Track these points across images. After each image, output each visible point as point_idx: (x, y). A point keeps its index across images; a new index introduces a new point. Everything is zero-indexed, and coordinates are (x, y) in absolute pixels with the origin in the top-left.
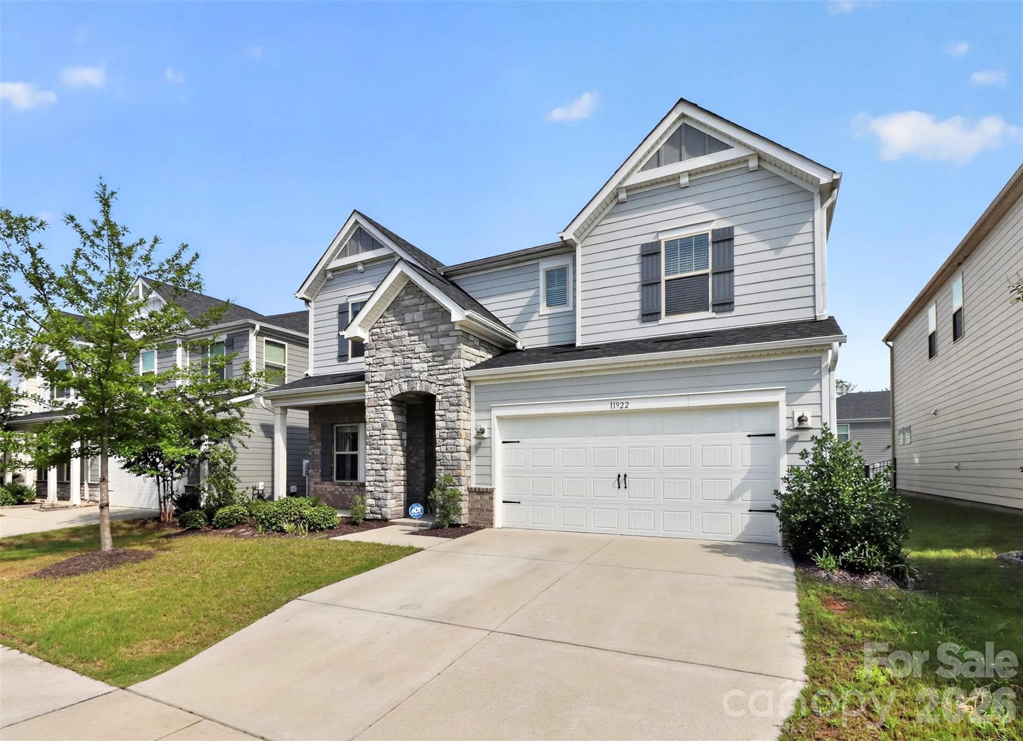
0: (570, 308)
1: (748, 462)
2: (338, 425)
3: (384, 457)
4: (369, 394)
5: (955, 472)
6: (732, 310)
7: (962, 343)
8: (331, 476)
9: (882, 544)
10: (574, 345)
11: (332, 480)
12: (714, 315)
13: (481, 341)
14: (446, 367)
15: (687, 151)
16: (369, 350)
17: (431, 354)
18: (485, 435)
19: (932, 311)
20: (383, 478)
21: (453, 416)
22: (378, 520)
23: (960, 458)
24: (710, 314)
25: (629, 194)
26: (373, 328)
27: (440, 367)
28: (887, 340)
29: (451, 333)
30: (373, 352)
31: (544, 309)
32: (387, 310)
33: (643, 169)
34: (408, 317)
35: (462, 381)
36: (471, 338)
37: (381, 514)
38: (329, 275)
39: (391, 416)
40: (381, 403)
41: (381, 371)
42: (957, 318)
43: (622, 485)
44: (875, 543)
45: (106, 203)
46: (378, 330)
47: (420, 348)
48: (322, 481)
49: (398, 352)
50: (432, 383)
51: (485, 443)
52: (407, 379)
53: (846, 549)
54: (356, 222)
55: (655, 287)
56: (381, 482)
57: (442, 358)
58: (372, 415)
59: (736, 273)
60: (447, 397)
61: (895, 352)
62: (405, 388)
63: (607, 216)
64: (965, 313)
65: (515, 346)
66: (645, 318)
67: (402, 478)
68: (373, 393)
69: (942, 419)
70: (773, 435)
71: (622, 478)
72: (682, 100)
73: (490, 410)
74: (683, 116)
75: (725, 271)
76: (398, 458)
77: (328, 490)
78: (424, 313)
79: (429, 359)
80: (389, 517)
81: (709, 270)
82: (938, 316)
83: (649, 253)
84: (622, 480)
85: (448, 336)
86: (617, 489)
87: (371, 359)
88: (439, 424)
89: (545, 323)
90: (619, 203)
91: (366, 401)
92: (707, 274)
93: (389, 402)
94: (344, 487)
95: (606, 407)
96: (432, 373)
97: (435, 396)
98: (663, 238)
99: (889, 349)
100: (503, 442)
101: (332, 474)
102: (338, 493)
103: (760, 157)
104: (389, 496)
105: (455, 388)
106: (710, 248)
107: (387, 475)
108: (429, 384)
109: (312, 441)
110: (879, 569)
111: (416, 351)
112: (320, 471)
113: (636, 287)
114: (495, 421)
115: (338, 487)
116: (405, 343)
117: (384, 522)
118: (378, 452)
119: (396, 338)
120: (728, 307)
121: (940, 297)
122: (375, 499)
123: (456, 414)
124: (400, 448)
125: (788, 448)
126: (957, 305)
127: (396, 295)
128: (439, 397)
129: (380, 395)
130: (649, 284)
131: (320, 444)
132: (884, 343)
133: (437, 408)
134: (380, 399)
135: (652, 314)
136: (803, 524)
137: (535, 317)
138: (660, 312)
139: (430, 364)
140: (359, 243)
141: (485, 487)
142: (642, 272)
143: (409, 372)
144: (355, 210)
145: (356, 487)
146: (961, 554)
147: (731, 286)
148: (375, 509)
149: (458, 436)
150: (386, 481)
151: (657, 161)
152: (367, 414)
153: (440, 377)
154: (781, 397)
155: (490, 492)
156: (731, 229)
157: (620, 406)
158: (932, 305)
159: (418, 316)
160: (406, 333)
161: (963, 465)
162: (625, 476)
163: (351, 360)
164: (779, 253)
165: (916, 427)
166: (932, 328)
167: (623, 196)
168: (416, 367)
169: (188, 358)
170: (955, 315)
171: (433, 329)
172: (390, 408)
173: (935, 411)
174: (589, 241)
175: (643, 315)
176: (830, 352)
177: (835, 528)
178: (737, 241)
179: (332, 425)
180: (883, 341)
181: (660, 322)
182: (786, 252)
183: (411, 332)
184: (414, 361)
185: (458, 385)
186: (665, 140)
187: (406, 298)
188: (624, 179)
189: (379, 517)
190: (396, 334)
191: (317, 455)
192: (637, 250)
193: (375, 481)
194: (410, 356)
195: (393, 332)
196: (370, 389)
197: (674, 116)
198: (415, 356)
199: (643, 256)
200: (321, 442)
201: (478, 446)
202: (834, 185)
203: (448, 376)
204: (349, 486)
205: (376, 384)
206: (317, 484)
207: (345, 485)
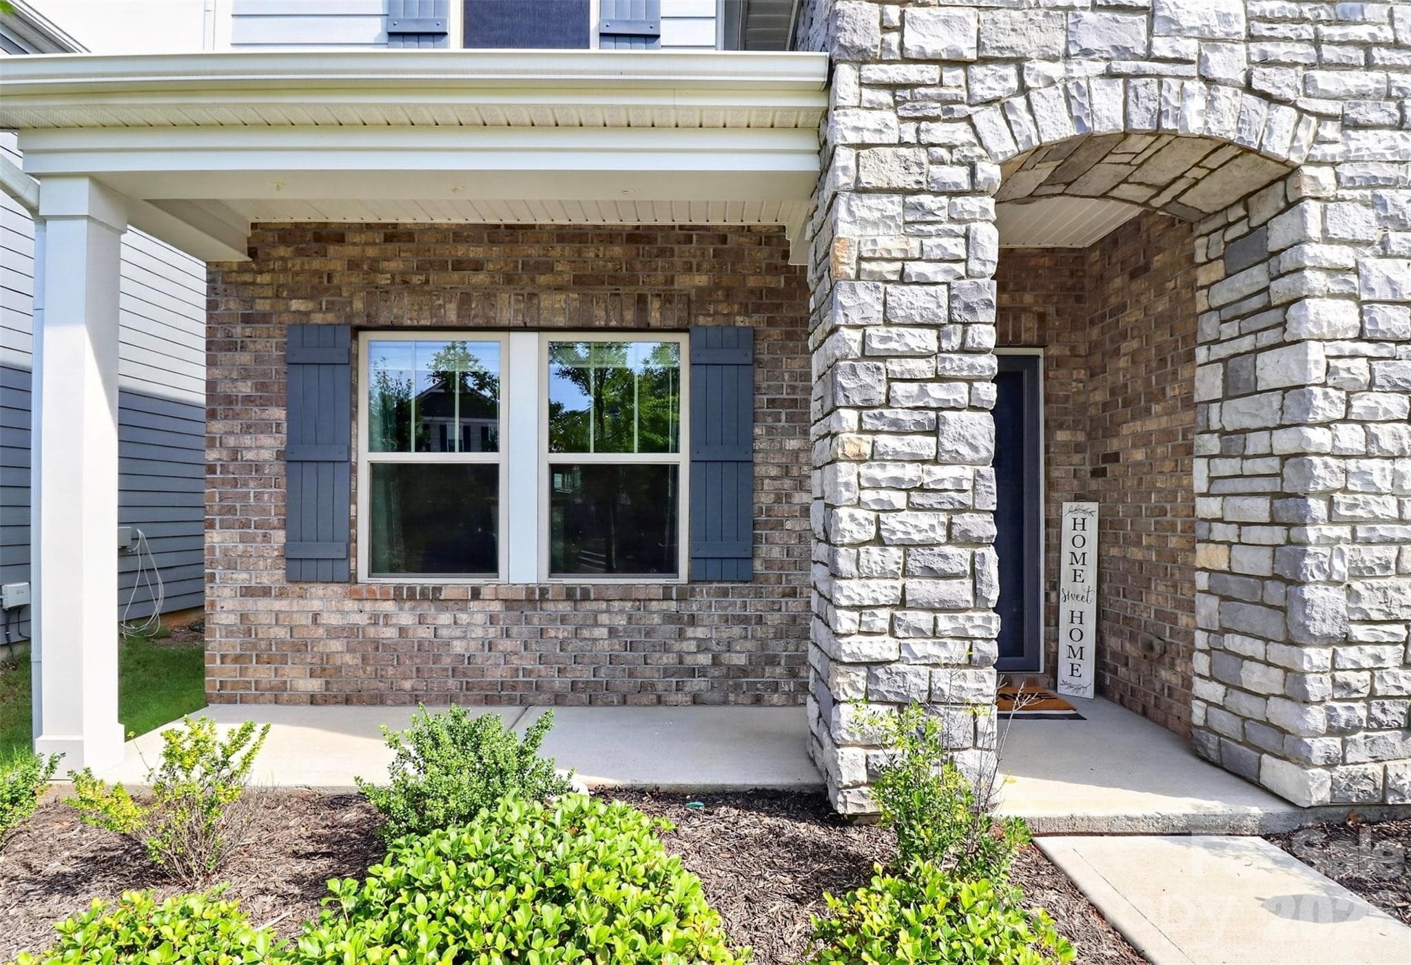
8: (348, 558)
11: (352, 578)
27: (1325, 31)
48: (291, 579)
50: (1272, 101)
52: (1122, 66)
60: (1369, 183)
62: (1109, 110)
77: (334, 620)
88: (1323, 311)
94: (428, 608)
96: (1274, 51)
97: (1295, 170)
101: (350, 553)
102: (390, 633)
108: (1262, 107)
109: (229, 400)
112: (279, 537)
115: (389, 606)
128: (1319, 178)
129: (939, 132)
131: (278, 413)
133: (1308, 231)
134: (943, 152)
143: (1133, 32)
145: (497, 607)
153: (1324, 79)
168: (1182, 9)
191: (258, 467)
196: (868, 94)
200: (288, 407)
203: (1370, 80)
204: (460, 604)
205: (912, 73)
206: (265, 592)
207: (433, 596)
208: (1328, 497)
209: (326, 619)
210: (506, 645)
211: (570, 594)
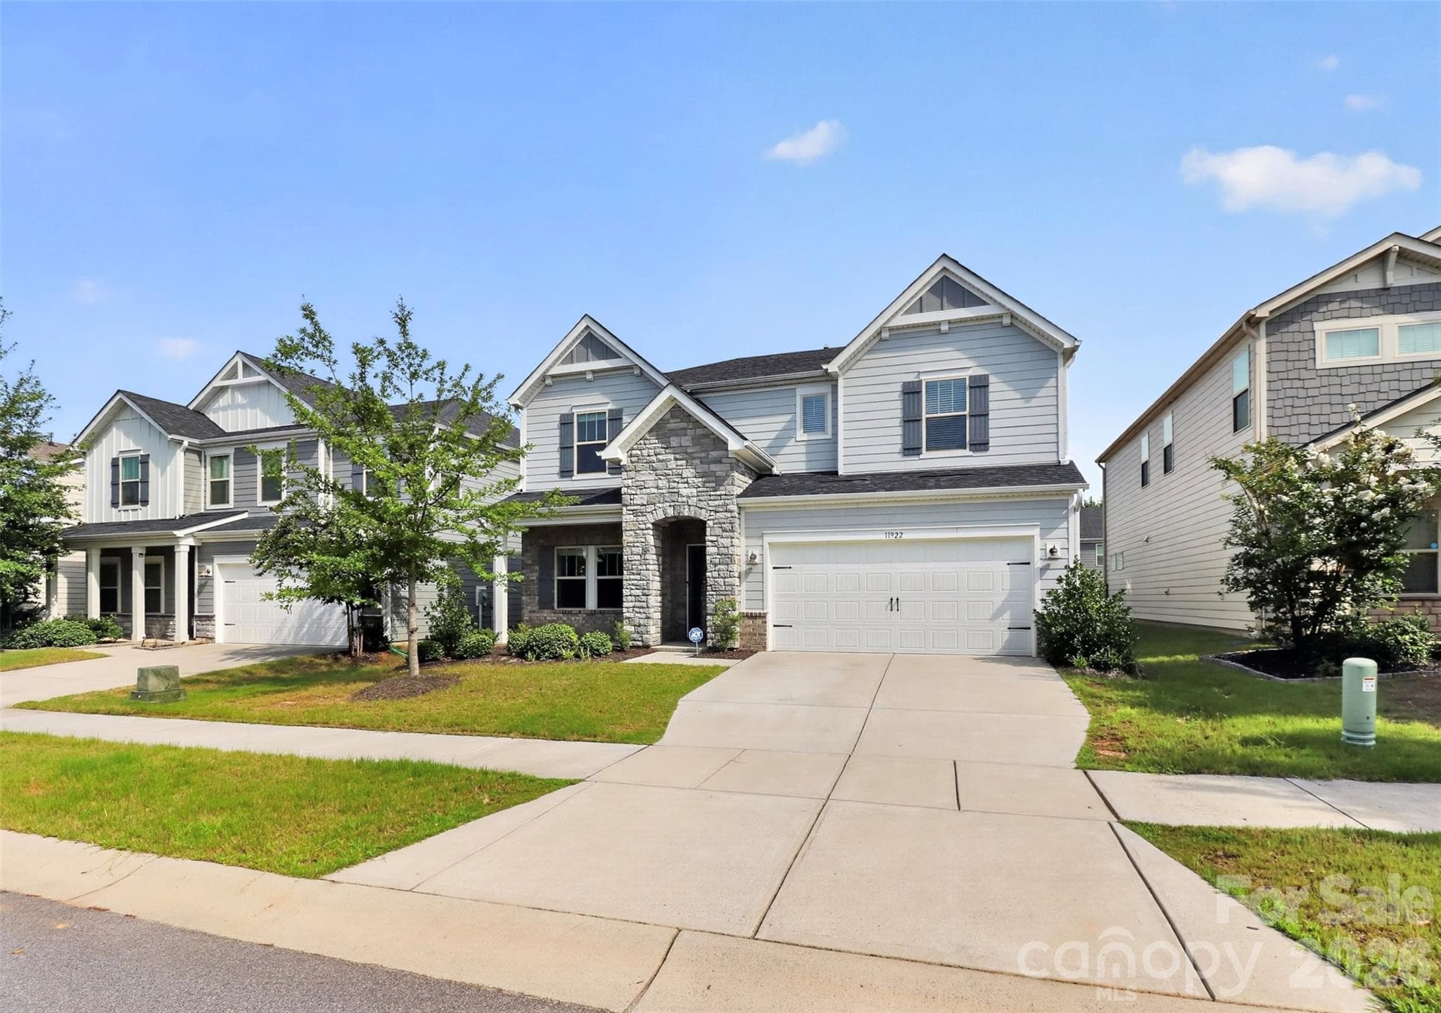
0: (829, 436)
1: (1007, 586)
2: (559, 548)
3: (645, 582)
4: (627, 518)
5: (1165, 597)
6: (987, 450)
7: (1171, 477)
8: (551, 603)
9: (1120, 648)
10: (836, 473)
11: (553, 608)
12: (971, 453)
13: (746, 467)
14: (718, 493)
15: (948, 301)
16: (627, 471)
17: (701, 479)
18: (757, 561)
19: (1144, 440)
20: (644, 605)
21: (726, 542)
22: (638, 647)
23: (1169, 584)
24: (967, 452)
25: (892, 333)
26: (632, 449)
27: (712, 493)
28: (1099, 461)
29: (724, 460)
30: (632, 474)
31: (801, 435)
32: (650, 432)
33: (906, 313)
34: (674, 441)
35: (735, 508)
36: (740, 465)
37: (642, 641)
38: (549, 381)
39: (651, 540)
40: (643, 526)
41: (641, 494)
42: (1168, 452)
43: (895, 608)
44: (1115, 647)
45: (403, 322)
46: (639, 452)
47: (688, 473)
48: (540, 609)
49: (662, 475)
50: (701, 508)
51: (756, 569)
52: (673, 504)
53: (1094, 653)
54: (587, 327)
55: (916, 423)
56: (642, 607)
57: (713, 485)
58: (631, 539)
59: (990, 417)
60: (720, 523)
61: (1107, 474)
62: (670, 512)
63: (871, 351)
64: (1175, 449)
65: (771, 470)
66: (906, 452)
67: (659, 604)
68: (632, 516)
69: (1154, 546)
70: (1029, 563)
71: (894, 601)
72: (944, 255)
73: (762, 536)
74: (945, 269)
75: (982, 415)
76: (656, 585)
78: (692, 439)
79: (699, 485)
80: (651, 644)
81: (966, 413)
82: (1151, 446)
83: (911, 392)
84: (894, 603)
85: (720, 462)
86: (889, 611)
87: (630, 481)
88: (710, 550)
89: (803, 449)
90: (881, 340)
91: (624, 525)
92: (965, 415)
93: (651, 526)
94: (570, 616)
95: (882, 537)
96: (701, 498)
97: (705, 522)
98: (924, 378)
99: (1101, 470)
100: (774, 568)
101: (553, 602)
103: (1013, 316)
104: (651, 622)
105: (729, 515)
106: (968, 393)
107: (649, 601)
108: (699, 510)
109: (526, 565)
110: (1116, 665)
111: (684, 476)
112: (537, 598)
113: (898, 422)
114: (766, 547)
115: (561, 615)
116: (670, 467)
117: (646, 649)
118: (638, 577)
119: (660, 461)
120: (983, 447)
121: (1151, 428)
122: (635, 626)
123: (729, 540)
124: (658, 573)
125: (1041, 575)
126: (1168, 439)
127: (661, 417)
128: (710, 523)
129: (640, 518)
130: (910, 420)
131: (537, 568)
132: (1097, 464)
133: (708, 534)
134: (641, 523)
135: (913, 449)
136: (1062, 634)
137: (792, 442)
138: (921, 448)
139: (700, 489)
140: (589, 350)
141: (758, 612)
142: (904, 408)
143: (675, 497)
144: (586, 315)
145: (585, 615)
146: (1173, 658)
147: (986, 428)
148: (635, 636)
149: (733, 562)
150: (648, 607)
151: (920, 306)
152: (624, 538)
153: (711, 503)
154: (1036, 532)
155: (763, 616)
156: (986, 377)
157: (895, 535)
158: (1144, 436)
159: (686, 441)
160: (672, 457)
161: (1172, 591)
162: (898, 599)
163: (576, 476)
164: (1028, 402)
165: (1130, 552)
166: (1144, 458)
167: (885, 335)
168: (684, 492)
169: (331, 462)
170: (1165, 450)
171: (703, 455)
172: (651, 532)
173: (1148, 538)
174: (850, 374)
175: (905, 449)
176: (1076, 496)
177: (1084, 637)
178: (991, 388)
179: (553, 548)
180: (1096, 462)
181: (921, 456)
182: (1034, 402)
183: (677, 456)
184: (680, 485)
185: (731, 512)
186: (928, 288)
187: (672, 421)
188: (889, 320)
189: (640, 644)
190: (660, 457)
191: (533, 581)
192: (899, 388)
193: (634, 607)
194: (677, 480)
195: (656, 455)
196: (628, 512)
197: (937, 269)
198: (683, 480)
199: (905, 393)
200: (539, 566)
201: (748, 572)
202: (1075, 349)
203: (721, 503)
204: (576, 614)
205: (635, 507)
206: (534, 612)
207: (570, 613)
208: (711, 585)
209: (548, 618)
210: (587, 625)
211: (601, 612)
